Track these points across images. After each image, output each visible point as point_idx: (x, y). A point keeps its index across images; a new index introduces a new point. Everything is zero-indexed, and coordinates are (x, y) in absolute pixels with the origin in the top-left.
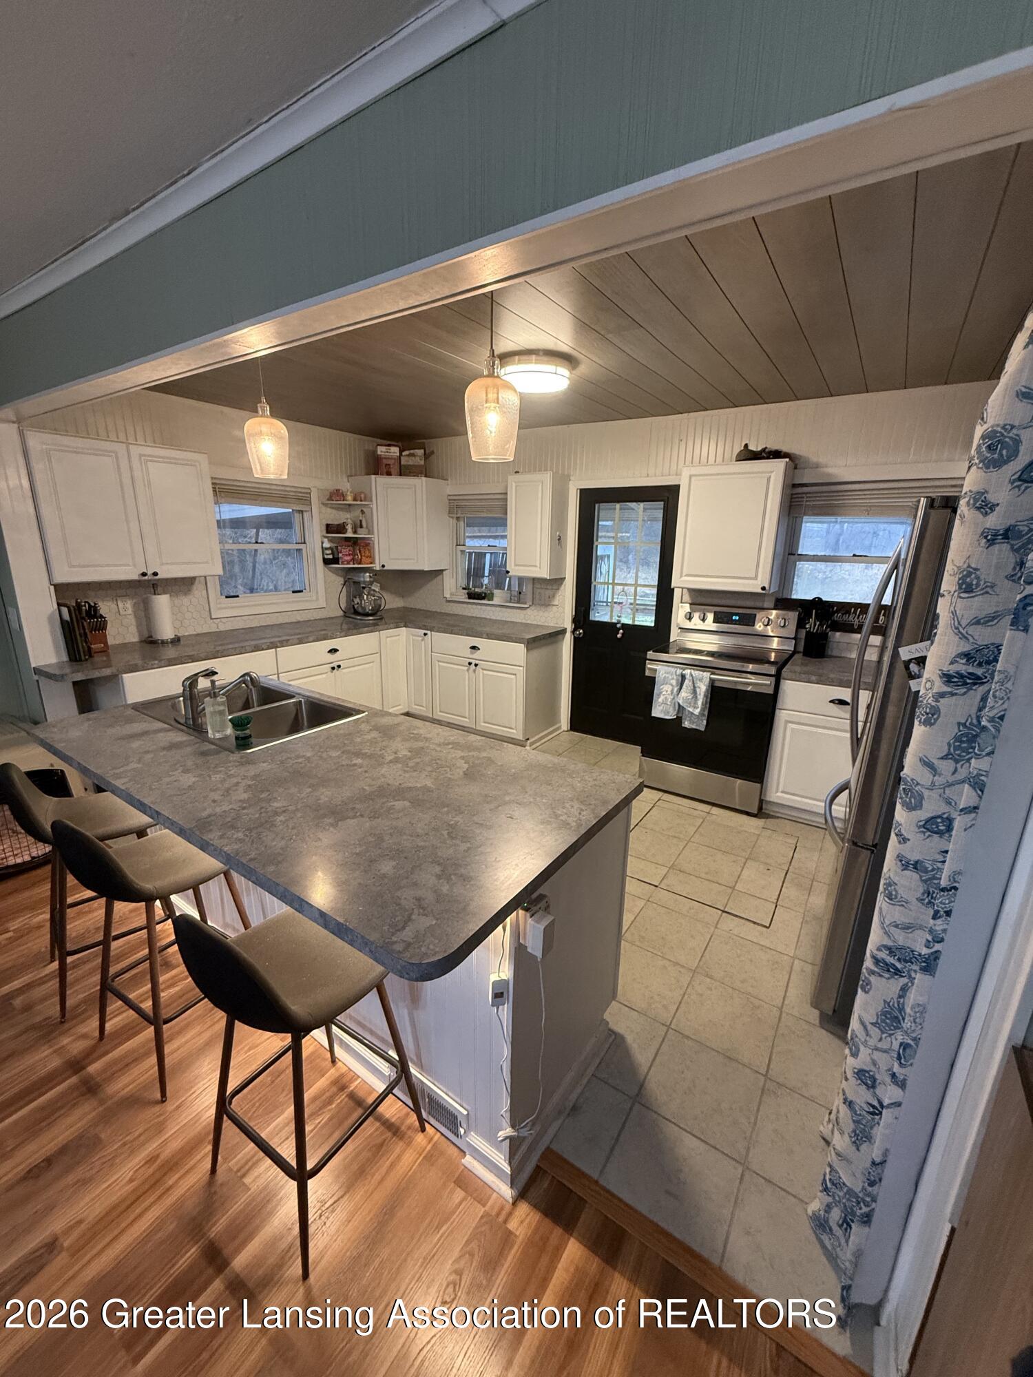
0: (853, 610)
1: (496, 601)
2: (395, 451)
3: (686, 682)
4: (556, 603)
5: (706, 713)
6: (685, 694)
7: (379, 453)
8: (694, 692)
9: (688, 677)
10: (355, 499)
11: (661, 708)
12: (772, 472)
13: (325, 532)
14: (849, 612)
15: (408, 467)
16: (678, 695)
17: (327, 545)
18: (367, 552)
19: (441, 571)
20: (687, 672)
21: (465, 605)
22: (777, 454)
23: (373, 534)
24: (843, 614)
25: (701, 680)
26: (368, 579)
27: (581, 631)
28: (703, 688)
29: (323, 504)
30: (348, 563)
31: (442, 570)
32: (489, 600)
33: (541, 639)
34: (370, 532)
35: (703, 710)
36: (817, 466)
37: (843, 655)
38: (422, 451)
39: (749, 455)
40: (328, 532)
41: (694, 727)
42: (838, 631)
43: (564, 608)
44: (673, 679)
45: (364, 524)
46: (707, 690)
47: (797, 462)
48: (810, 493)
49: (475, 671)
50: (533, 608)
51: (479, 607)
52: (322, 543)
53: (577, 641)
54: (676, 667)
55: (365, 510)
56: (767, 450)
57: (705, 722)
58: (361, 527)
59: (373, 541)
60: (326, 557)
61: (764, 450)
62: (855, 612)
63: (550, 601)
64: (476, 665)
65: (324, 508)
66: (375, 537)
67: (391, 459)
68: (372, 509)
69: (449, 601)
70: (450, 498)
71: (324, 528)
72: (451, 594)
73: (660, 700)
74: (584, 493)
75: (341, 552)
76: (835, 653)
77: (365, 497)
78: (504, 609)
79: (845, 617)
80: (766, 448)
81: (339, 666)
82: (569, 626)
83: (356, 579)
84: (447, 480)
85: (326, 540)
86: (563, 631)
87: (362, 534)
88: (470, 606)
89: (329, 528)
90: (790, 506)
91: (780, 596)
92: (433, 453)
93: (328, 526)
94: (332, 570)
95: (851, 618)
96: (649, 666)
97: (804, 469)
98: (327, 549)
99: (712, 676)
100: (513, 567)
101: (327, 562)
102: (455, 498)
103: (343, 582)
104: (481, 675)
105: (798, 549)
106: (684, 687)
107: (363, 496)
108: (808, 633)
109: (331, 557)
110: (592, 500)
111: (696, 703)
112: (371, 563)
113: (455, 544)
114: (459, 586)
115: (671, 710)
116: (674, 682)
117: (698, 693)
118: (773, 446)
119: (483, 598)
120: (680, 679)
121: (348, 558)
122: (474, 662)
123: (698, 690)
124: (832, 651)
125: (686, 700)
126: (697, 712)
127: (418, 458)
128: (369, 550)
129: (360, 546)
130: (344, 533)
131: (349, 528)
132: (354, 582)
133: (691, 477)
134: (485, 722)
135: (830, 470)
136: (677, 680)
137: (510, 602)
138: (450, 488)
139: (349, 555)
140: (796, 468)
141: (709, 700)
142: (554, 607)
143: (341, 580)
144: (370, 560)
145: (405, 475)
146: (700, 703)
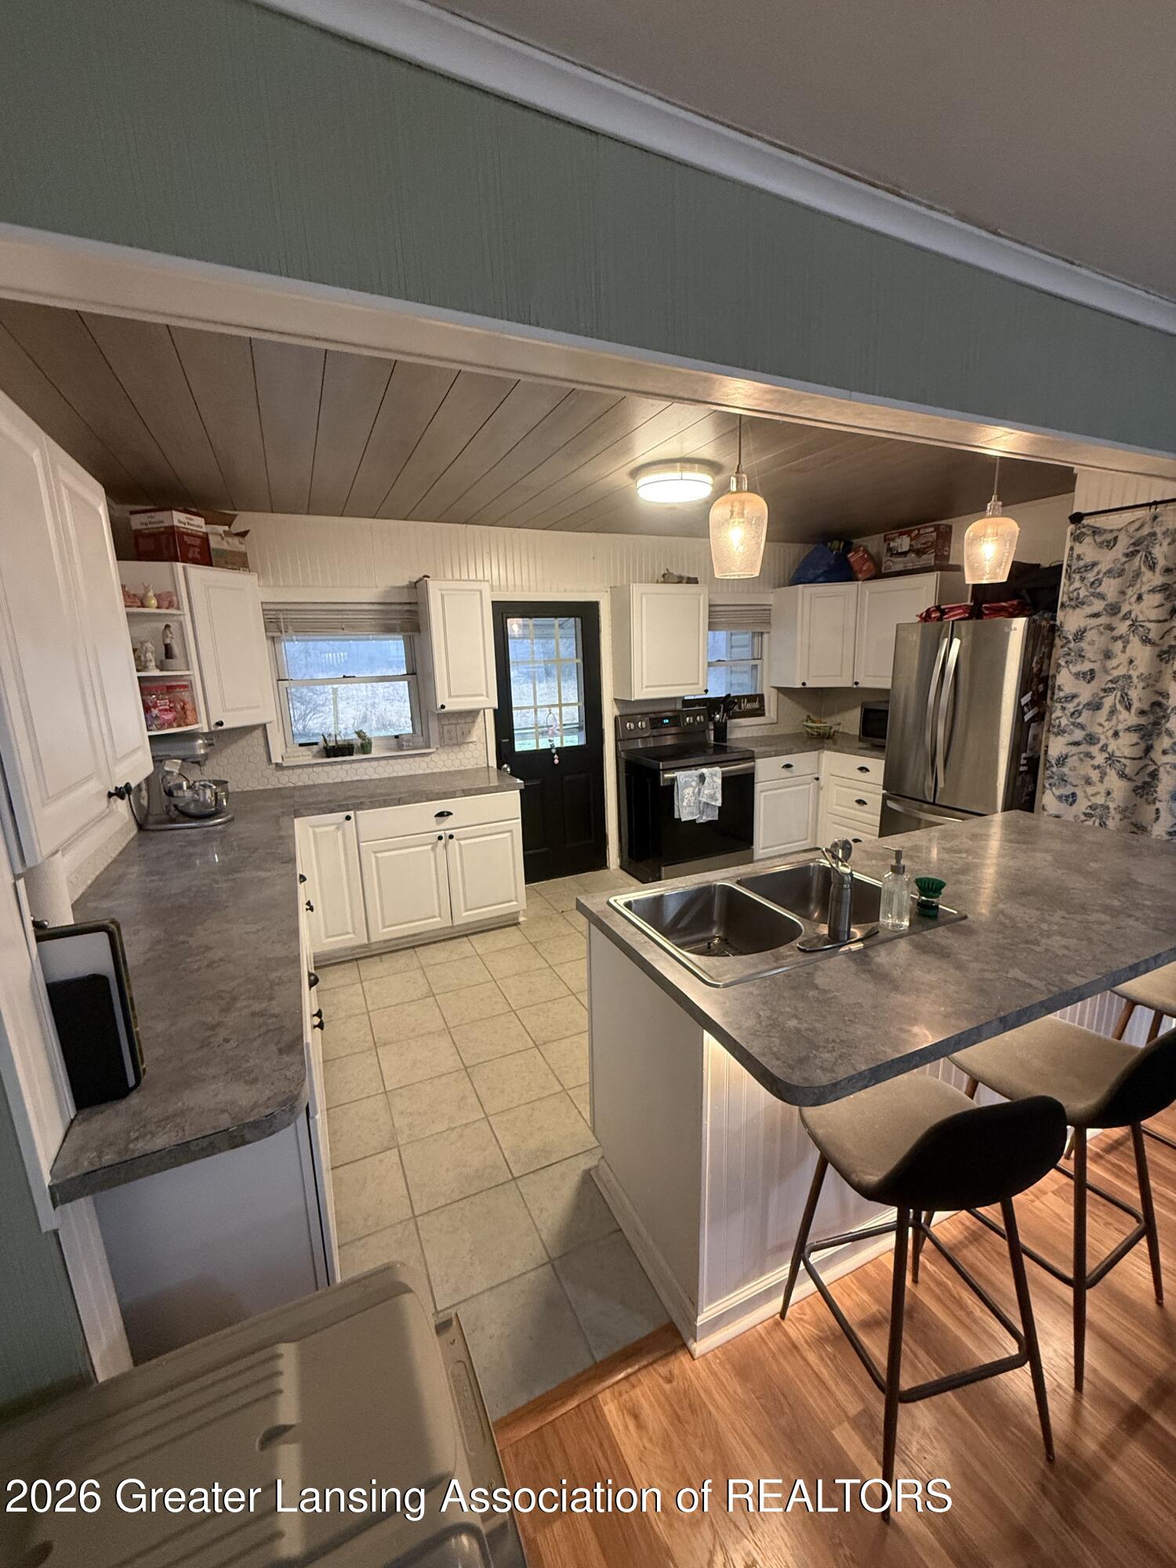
1: (375, 753)
2: (199, 524)
9: (707, 775)
11: (686, 811)
12: (700, 594)
15: (222, 553)
18: (189, 705)
20: (704, 771)
23: (190, 668)
30: (170, 726)
31: (266, 723)
32: (363, 754)
43: (485, 743)
44: (693, 781)
49: (445, 846)
50: (440, 751)
57: (717, 812)
59: (193, 681)
63: (465, 738)
64: (449, 837)
66: (194, 674)
67: (196, 536)
68: (182, 623)
72: (282, 757)
73: (685, 804)
74: (495, 605)
78: (391, 761)
88: (328, 767)
100: (447, 699)
104: (458, 848)
108: (717, 724)
112: (197, 722)
113: (276, 678)
115: (695, 810)
116: (694, 784)
117: (716, 787)
119: (351, 753)
120: (699, 779)
121: (169, 716)
122: (445, 834)
126: (718, 804)
128: (189, 698)
134: (467, 910)
136: (697, 781)
137: (402, 750)
144: (196, 718)
146: (718, 795)
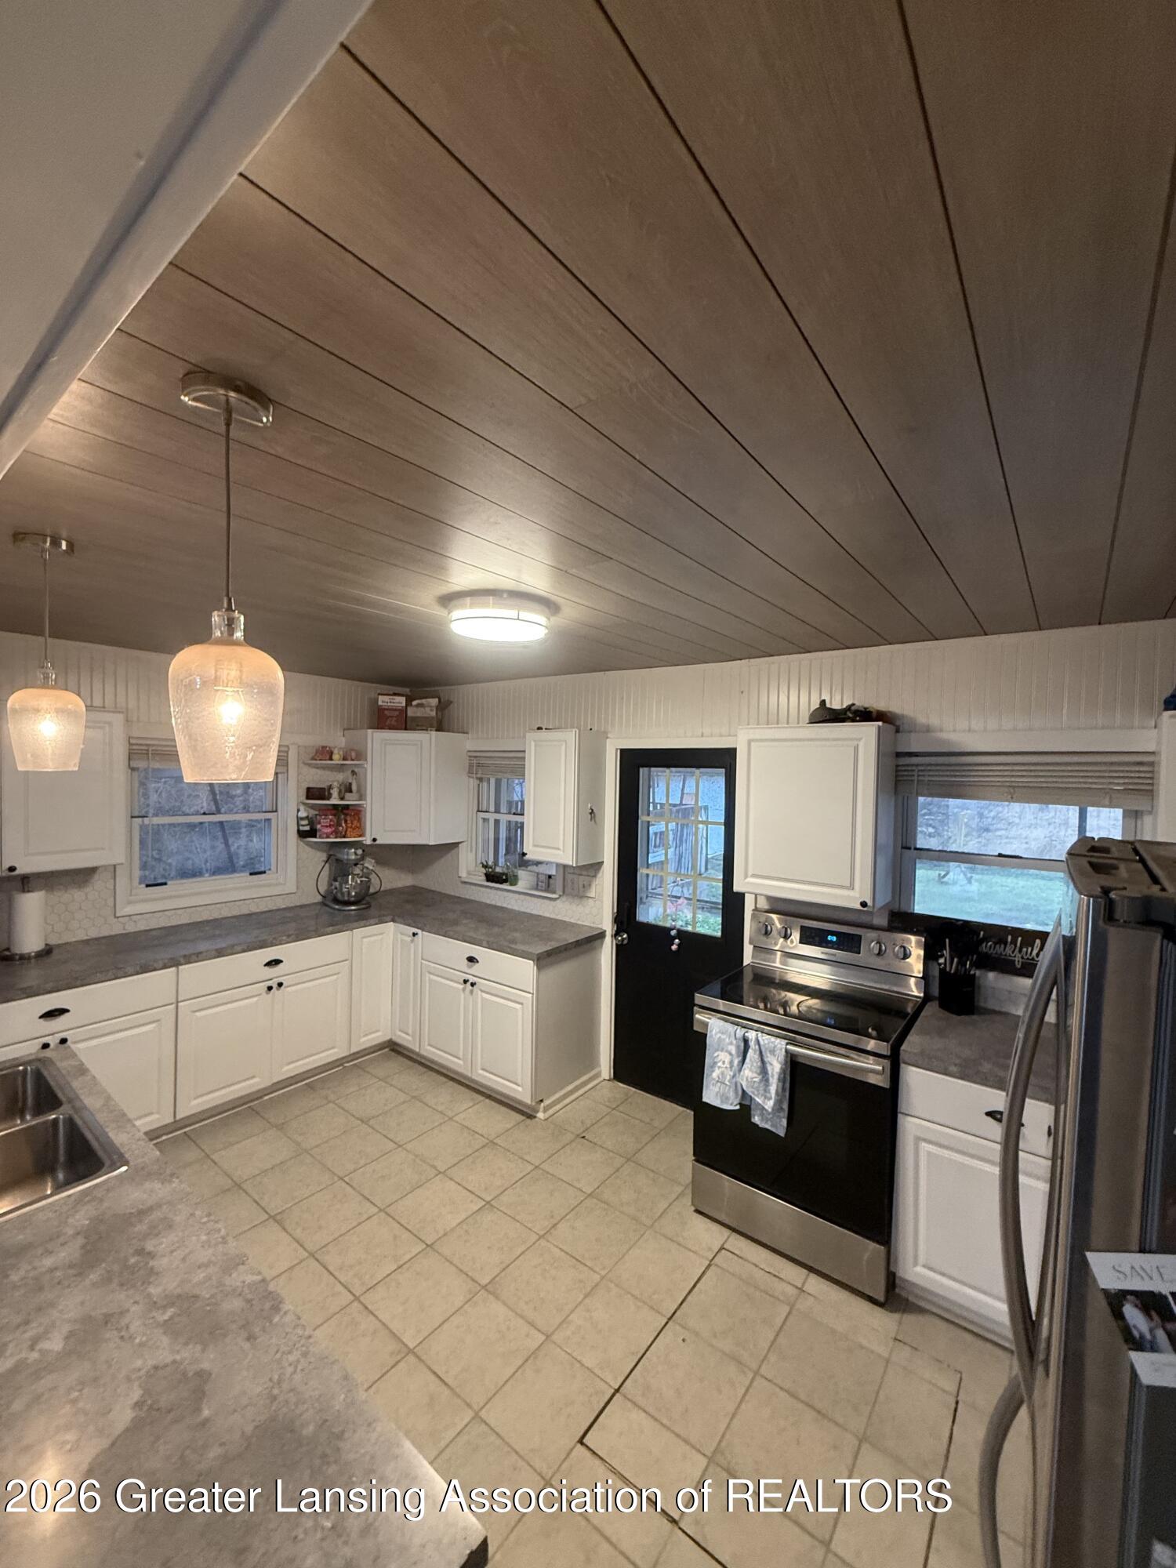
0: (1010, 938)
1: (521, 886)
2: (401, 701)
3: (750, 1053)
4: (592, 894)
5: (785, 1106)
6: (749, 1073)
7: (380, 703)
8: (763, 1070)
9: (752, 1044)
10: (345, 759)
11: (717, 1089)
12: (860, 739)
13: (304, 797)
14: (1002, 941)
15: (414, 719)
16: (740, 1070)
17: (303, 814)
18: (355, 822)
19: (456, 845)
20: (751, 1035)
21: (483, 889)
22: (864, 715)
23: (365, 800)
24: (995, 944)
25: (772, 1052)
26: (353, 857)
27: (625, 936)
28: (776, 1066)
29: (305, 764)
30: (328, 837)
31: (458, 843)
32: (511, 885)
33: (560, 952)
34: (362, 797)
35: (778, 1102)
36: (928, 729)
37: (1003, 1010)
38: (437, 700)
39: (827, 715)
40: (308, 798)
41: (767, 1126)
42: (992, 969)
43: (602, 902)
44: (731, 1043)
45: (354, 788)
46: (783, 1071)
47: (898, 723)
48: (922, 765)
49: (472, 992)
50: (564, 898)
51: (499, 892)
52: (298, 810)
53: (620, 949)
54: (737, 1024)
55: (356, 770)
56: (853, 708)
57: (784, 1122)
58: (350, 791)
59: (365, 809)
60: (301, 828)
61: (849, 708)
62: (1014, 942)
63: (585, 892)
64: (473, 985)
65: (305, 770)
66: (367, 804)
67: (396, 710)
68: (366, 769)
69: (465, 883)
70: (470, 754)
71: (303, 793)
72: (469, 873)
73: (715, 1075)
74: (624, 752)
75: (320, 823)
76: (991, 1004)
77: (357, 755)
78: (528, 898)
79: (1000, 949)
80: (853, 705)
81: (280, 985)
82: (608, 925)
83: (339, 856)
84: (467, 733)
85: (302, 808)
86: (601, 935)
87: (351, 800)
88: (488, 890)
89: (312, 793)
90: (897, 782)
91: (896, 908)
92: (450, 703)
93: (308, 789)
94: (309, 844)
95: (1009, 950)
96: (697, 1016)
97: (910, 732)
98: (302, 819)
99: (789, 1047)
100: (531, 847)
101: (302, 835)
102: (478, 754)
103: (325, 859)
104: (479, 1000)
105: (915, 840)
106: (747, 1060)
107: (353, 754)
108: (943, 972)
109: (307, 828)
110: (635, 763)
111: (766, 1090)
112: (360, 836)
113: (476, 809)
114: (479, 862)
115: (731, 1094)
116: (733, 1051)
117: (770, 1073)
118: (861, 702)
119: (505, 881)
120: (742, 1044)
121: (329, 830)
122: (472, 979)
123: (769, 1068)
124: (985, 1002)
125: (751, 1083)
126: (769, 1105)
127: (428, 709)
128: (359, 820)
129: (348, 815)
130: (328, 799)
131: (335, 793)
132: (337, 860)
133: (749, 742)
134: (483, 1069)
135: (944, 736)
136: (738, 1047)
137: (536, 890)
138: (469, 743)
139: (330, 826)
140: (897, 731)
141: (788, 1085)
142: (590, 900)
143: (324, 857)
144: (357, 832)
145: (411, 729)
146: (773, 1089)
